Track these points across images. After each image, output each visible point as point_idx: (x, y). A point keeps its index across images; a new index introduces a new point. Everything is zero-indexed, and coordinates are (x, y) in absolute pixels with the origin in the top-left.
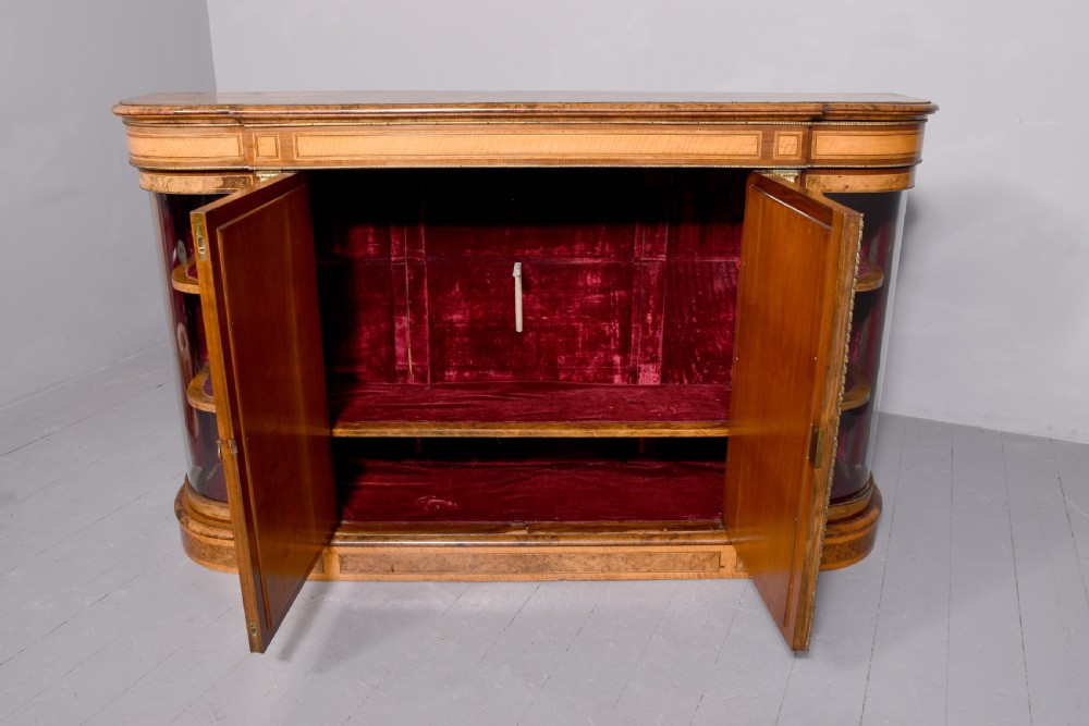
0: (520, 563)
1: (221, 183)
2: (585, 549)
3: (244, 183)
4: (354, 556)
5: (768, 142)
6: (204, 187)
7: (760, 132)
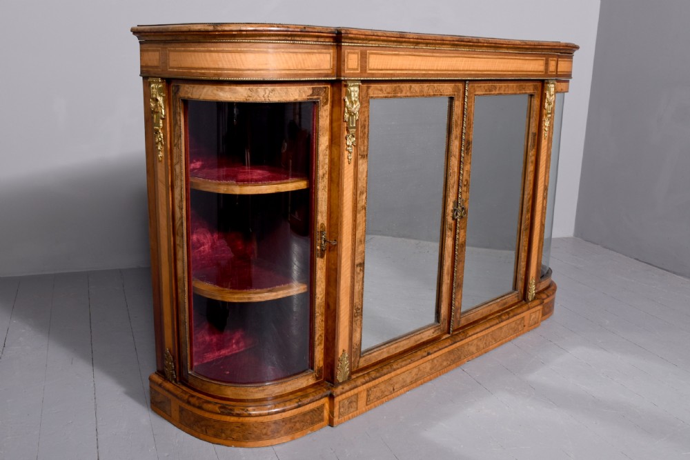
0: (452, 357)
1: (310, 92)
2: (479, 335)
3: (325, 92)
4: (374, 387)
5: (547, 64)
6: (299, 96)
7: (544, 58)
